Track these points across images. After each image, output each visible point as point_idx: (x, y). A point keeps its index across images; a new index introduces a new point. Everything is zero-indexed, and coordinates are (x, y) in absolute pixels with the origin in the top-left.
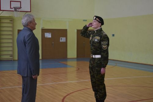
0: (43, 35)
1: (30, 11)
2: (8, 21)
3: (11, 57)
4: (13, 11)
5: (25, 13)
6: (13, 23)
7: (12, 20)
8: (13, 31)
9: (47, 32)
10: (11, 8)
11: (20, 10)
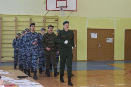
1: (76, 10)
4: (59, 10)
6: (58, 23)
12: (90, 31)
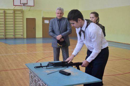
0: (43, 22)
1: (33, 5)
2: (20, 12)
3: (22, 36)
4: (22, 6)
5: (30, 7)
6: (23, 14)
7: (22, 12)
8: (23, 19)
9: (47, 20)
10: (21, 4)
11: (26, 5)
12: (44, 19)
